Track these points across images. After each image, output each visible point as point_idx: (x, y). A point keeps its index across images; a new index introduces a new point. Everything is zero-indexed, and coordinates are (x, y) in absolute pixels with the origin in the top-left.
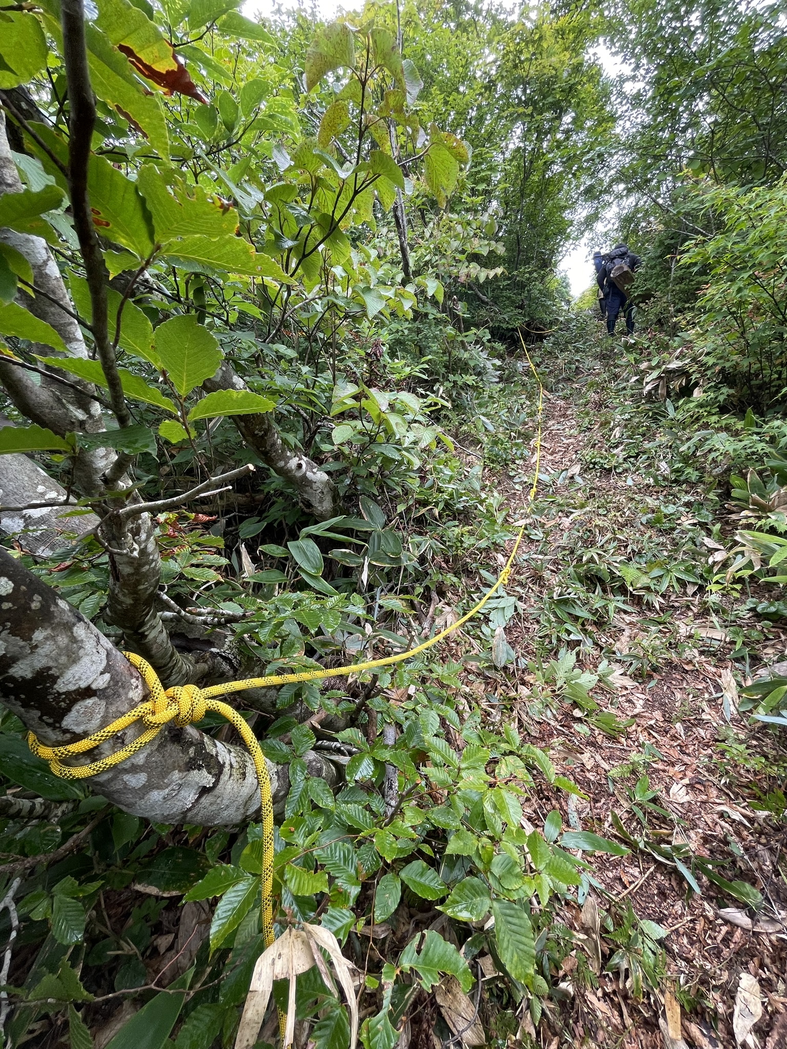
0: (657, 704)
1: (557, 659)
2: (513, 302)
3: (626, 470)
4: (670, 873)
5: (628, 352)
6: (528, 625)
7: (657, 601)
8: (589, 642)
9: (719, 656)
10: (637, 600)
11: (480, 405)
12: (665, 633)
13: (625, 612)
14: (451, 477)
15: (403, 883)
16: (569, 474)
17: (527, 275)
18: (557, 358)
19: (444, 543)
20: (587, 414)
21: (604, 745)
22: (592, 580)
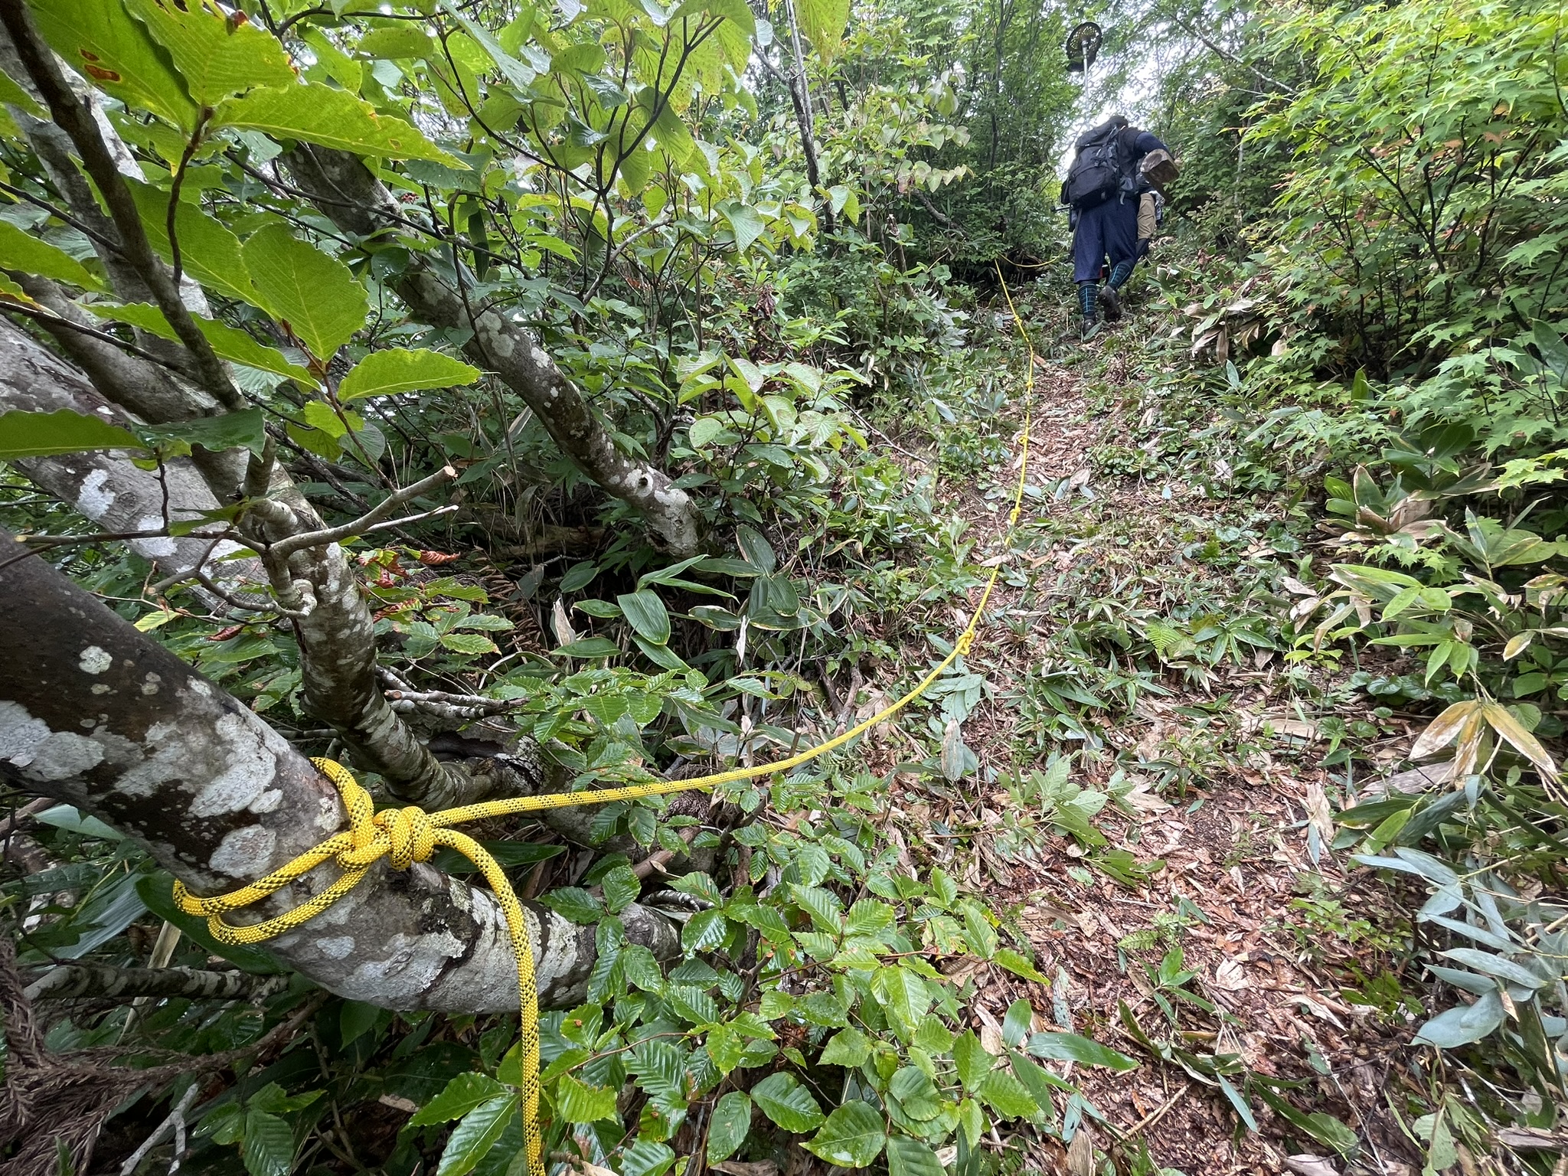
0: (1201, 838)
1: (1044, 770)
2: (988, 220)
3: (1162, 476)
4: (1211, 1098)
5: (1167, 288)
6: (1001, 717)
7: (1206, 678)
8: (1097, 743)
9: (1304, 764)
10: (1175, 677)
11: (934, 383)
12: (1218, 727)
13: (1156, 696)
14: (885, 494)
15: (754, 1105)
16: (1073, 485)
17: (1009, 177)
18: (1058, 304)
19: (870, 594)
20: (1104, 390)
21: (1114, 900)
22: (1103, 647)
